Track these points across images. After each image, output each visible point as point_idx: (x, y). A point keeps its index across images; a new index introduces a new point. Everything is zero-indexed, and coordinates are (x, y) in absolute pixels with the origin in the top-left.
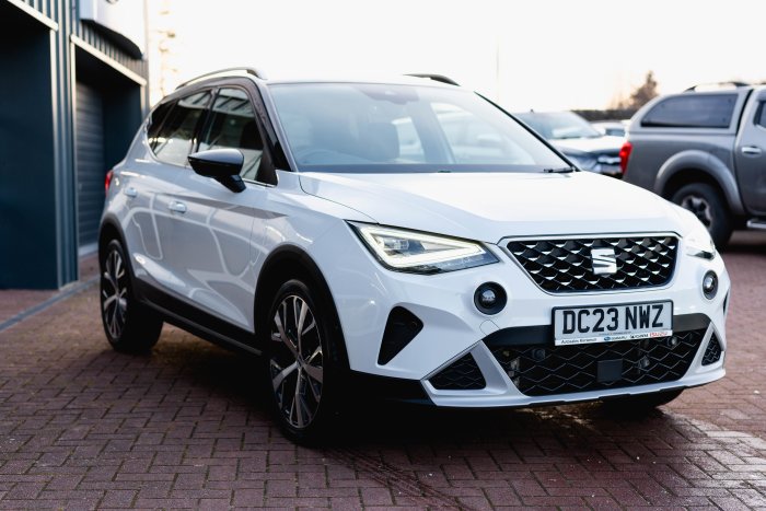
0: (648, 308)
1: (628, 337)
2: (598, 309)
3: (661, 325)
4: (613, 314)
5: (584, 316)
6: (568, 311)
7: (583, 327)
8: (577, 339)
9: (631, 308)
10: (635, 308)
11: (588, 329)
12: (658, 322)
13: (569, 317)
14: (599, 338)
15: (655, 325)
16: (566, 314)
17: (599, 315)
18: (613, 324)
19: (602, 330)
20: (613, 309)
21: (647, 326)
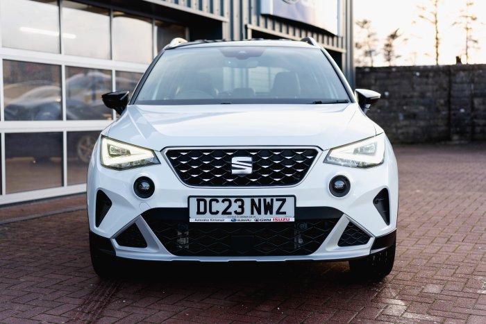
0: (272, 200)
1: (253, 220)
2: (226, 199)
3: (285, 213)
4: (239, 203)
5: (214, 203)
6: (200, 199)
7: (214, 210)
8: (208, 218)
9: (256, 200)
10: (260, 201)
11: (217, 212)
12: (281, 211)
13: (202, 203)
14: (227, 219)
15: (278, 212)
16: (199, 201)
17: (227, 204)
18: (239, 210)
19: (230, 213)
20: (239, 199)
21: (271, 213)
